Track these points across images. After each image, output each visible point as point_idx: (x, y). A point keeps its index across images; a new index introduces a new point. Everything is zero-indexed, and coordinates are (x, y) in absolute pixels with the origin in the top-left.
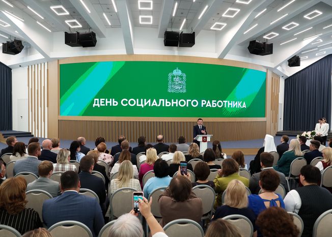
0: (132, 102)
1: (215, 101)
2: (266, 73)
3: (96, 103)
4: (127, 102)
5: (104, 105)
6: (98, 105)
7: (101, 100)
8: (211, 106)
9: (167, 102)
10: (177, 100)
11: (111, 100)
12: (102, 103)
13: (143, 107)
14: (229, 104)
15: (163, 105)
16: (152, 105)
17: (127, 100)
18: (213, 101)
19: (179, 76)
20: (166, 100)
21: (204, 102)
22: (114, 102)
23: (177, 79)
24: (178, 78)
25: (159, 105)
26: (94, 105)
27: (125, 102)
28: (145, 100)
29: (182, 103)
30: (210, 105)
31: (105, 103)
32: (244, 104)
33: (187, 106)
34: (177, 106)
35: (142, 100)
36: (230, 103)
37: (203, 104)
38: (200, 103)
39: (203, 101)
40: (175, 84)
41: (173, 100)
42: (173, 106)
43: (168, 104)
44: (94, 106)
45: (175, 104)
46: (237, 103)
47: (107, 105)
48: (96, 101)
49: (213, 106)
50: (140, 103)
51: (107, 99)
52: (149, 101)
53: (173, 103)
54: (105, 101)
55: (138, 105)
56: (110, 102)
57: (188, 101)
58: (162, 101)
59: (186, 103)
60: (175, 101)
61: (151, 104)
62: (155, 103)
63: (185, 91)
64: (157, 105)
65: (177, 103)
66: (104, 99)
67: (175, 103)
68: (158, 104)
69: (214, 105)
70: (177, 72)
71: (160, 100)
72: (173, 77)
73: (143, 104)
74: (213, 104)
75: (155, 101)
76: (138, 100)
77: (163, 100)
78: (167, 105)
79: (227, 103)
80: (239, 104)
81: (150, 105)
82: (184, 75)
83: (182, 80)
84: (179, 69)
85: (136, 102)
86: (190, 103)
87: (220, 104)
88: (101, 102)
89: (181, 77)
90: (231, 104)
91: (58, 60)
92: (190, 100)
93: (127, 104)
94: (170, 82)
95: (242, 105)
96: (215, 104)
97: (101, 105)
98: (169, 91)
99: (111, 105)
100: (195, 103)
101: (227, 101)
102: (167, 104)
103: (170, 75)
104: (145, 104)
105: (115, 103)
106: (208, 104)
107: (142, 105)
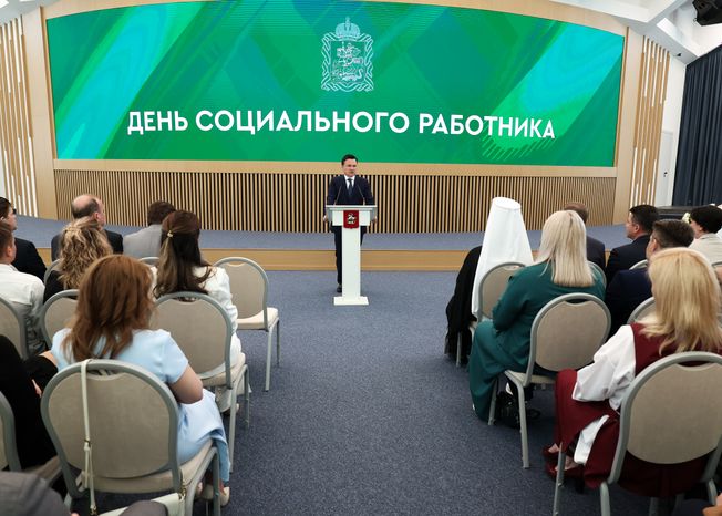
0: (224, 121)
1: (461, 117)
2: (624, 40)
3: (135, 125)
4: (212, 121)
5: (153, 128)
6: (140, 128)
7: (147, 114)
8: (446, 132)
9: (318, 120)
10: (347, 114)
11: (169, 113)
12: (150, 124)
13: (253, 133)
14: (502, 126)
15: (309, 129)
16: (278, 129)
17: (210, 115)
18: (454, 117)
19: (353, 43)
20: (318, 113)
21: (426, 120)
22: (177, 119)
23: (346, 52)
24: (350, 49)
25: (298, 128)
26: (131, 129)
27: (205, 121)
28: (259, 113)
29: (363, 122)
30: (444, 129)
31: (155, 124)
32: (549, 125)
33: (378, 130)
34: (347, 129)
35: (250, 113)
36: (506, 122)
37: (422, 125)
38: (414, 123)
39: (422, 116)
40: (340, 67)
41: (335, 114)
42: (335, 129)
43: (323, 124)
44: (130, 133)
45: (341, 126)
46: (525, 124)
47: (160, 128)
48: (135, 117)
49: (453, 132)
50: (245, 123)
51: (159, 113)
52: (270, 116)
53: (336, 121)
54: (155, 117)
55: (239, 128)
56: (169, 120)
57: (379, 115)
58: (305, 117)
59: (374, 121)
60: (341, 116)
61: (275, 126)
62: (285, 122)
63: (369, 87)
64: (291, 129)
65: (346, 121)
66: (152, 113)
67: (341, 121)
68: (294, 124)
69: (457, 128)
70: (347, 31)
71: (301, 113)
72: (336, 44)
73: (255, 124)
74: (453, 124)
75: (285, 116)
76: (239, 113)
77: (309, 114)
78: (318, 128)
79: (496, 124)
80: (534, 128)
81: (271, 128)
82: (369, 40)
83: (362, 54)
84: (351, 21)
85: (235, 121)
86: (384, 121)
87: (474, 125)
88: (147, 121)
89: (359, 45)
90: (510, 126)
91: (42, 8)
92: (386, 114)
93: (210, 126)
94: (327, 62)
95: (542, 128)
96: (460, 125)
97: (147, 128)
98: (325, 87)
99: (170, 128)
100: (399, 123)
101: (496, 119)
102: (319, 123)
103: (326, 38)
104: (260, 125)
105: (181, 124)
106: (440, 126)
107: (250, 128)
